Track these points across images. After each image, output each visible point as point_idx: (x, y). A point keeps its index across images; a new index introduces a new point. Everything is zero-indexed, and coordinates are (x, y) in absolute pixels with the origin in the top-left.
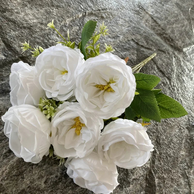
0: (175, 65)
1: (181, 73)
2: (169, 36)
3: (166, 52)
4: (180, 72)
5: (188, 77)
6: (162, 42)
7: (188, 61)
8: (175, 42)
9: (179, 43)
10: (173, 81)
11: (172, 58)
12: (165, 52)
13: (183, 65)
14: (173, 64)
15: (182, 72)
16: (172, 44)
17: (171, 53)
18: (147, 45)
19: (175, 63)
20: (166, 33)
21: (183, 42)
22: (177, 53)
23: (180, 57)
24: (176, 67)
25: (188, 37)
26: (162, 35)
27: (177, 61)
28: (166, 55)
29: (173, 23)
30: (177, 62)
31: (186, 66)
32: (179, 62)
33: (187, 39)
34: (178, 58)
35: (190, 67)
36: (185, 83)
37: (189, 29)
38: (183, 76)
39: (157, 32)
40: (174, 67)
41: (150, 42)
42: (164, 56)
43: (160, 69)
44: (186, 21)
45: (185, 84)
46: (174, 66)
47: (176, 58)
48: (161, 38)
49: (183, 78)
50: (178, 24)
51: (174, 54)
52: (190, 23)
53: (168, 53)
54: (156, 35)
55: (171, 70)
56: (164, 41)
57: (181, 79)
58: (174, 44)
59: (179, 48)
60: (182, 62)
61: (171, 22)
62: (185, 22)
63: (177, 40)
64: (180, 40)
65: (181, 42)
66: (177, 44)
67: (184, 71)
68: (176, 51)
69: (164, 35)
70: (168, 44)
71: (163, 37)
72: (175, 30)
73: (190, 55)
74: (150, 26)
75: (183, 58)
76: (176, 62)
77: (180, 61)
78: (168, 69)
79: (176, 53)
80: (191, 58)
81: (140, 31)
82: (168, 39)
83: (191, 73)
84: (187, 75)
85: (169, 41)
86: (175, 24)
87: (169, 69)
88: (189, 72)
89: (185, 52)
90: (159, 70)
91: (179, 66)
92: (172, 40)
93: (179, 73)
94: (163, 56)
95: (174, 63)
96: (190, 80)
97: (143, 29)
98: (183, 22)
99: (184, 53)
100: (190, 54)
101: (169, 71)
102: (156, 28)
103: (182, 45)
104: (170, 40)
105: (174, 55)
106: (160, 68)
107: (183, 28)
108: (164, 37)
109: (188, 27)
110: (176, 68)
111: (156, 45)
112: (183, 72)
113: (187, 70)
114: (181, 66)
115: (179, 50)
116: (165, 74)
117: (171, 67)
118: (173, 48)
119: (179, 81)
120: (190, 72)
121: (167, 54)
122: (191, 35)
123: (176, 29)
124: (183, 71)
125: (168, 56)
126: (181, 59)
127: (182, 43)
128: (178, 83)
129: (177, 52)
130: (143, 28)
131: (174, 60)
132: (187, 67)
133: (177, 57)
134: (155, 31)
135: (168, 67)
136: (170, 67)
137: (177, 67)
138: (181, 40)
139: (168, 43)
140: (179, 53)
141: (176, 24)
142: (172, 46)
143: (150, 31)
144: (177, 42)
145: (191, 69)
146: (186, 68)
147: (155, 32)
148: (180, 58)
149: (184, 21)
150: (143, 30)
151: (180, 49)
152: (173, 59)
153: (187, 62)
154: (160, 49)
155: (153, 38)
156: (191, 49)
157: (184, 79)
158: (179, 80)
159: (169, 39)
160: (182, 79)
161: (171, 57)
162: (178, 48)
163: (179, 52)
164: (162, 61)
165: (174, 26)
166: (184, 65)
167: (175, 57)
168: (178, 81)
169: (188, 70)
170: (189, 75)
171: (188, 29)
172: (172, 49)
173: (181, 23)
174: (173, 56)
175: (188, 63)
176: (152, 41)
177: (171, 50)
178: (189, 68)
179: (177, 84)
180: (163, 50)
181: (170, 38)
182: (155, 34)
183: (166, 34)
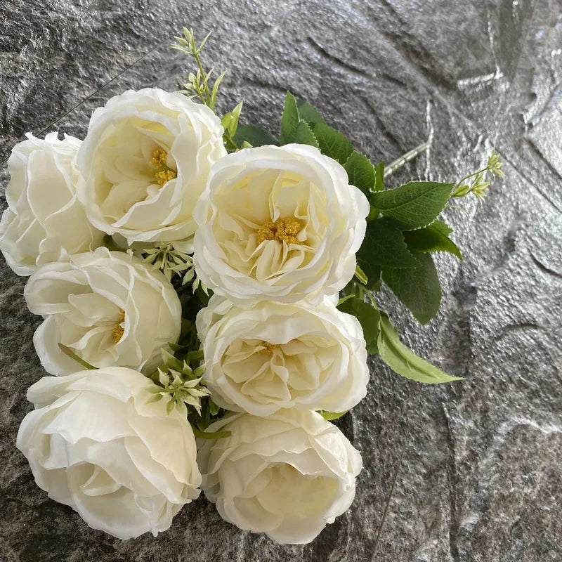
0: (431, 124)
1: (446, 147)
2: (420, 43)
3: (408, 85)
4: (443, 144)
5: (467, 160)
6: (398, 56)
7: (470, 117)
8: (437, 62)
9: (447, 65)
10: (422, 166)
11: (424, 102)
12: (405, 85)
13: (454, 126)
14: (426, 118)
15: (452, 145)
16: (427, 66)
17: (422, 90)
18: (353, 60)
19: (432, 118)
20: (409, 33)
21: (458, 64)
22: (440, 93)
23: (449, 102)
24: (435, 131)
25: (474, 53)
26: (398, 36)
27: (439, 113)
28: (405, 92)
29: (434, 11)
30: (438, 115)
31: (464, 128)
32: (444, 115)
33: (472, 56)
34: (442, 107)
35: (474, 134)
36: (458, 175)
37: (479, 31)
38: (453, 155)
39: (386, 30)
40: (426, 128)
41: (361, 51)
42: (400, 95)
43: (387, 130)
44: (472, 8)
45: (456, 176)
46: (428, 125)
47: (436, 105)
48: (396, 47)
49: (453, 160)
50: (448, 13)
51: (431, 93)
52: (483, 15)
53: (414, 89)
54: (382, 37)
55: (419, 134)
56: (405, 56)
57: (446, 161)
58: (433, 66)
59: (447, 78)
60: (453, 119)
61: (429, 6)
62: (470, 10)
63: (442, 57)
64: (450, 58)
65: (452, 64)
66: (442, 66)
67: (457, 142)
68: (437, 85)
69: (406, 40)
70: (416, 64)
71: (400, 43)
72: (439, 29)
73: (476, 100)
74: (367, 10)
75: (457, 107)
76: (434, 115)
77: (447, 113)
78: (411, 132)
79: (437, 93)
80: (480, 110)
81: (335, 19)
82: (414, 52)
83: (475, 150)
84: (465, 152)
85: (417, 55)
86: (438, 13)
87: (413, 133)
88: (469, 145)
89: (464, 92)
90: (385, 132)
91: (444, 127)
92: (428, 55)
93: (442, 147)
94: (397, 94)
95: (428, 118)
96: (473, 167)
97: (344, 16)
98: (464, 10)
99: (460, 94)
100: (477, 98)
101: (414, 137)
102: (381, 16)
103: (456, 72)
104: (422, 54)
105: (430, 97)
106: (386, 126)
107: (463, 26)
108: (405, 45)
109: (477, 25)
110: (432, 131)
111: (380, 62)
112: (454, 145)
113: (464, 139)
114: (448, 128)
115: (447, 84)
116: (401, 145)
117: (419, 127)
118: (430, 78)
119: (440, 166)
120: (473, 146)
121: (409, 90)
122: (484, 49)
123: (441, 27)
124: (453, 142)
125: (414, 98)
126: (451, 109)
127: (455, 67)
128: (436, 173)
129: (440, 88)
130: (345, 12)
131: (428, 108)
132: (466, 131)
133: (439, 103)
134: (378, 25)
135: (410, 126)
136: (416, 127)
137: (437, 130)
138: (454, 58)
139: (416, 61)
140: (447, 94)
141: (442, 12)
142: (426, 72)
143: (365, 23)
144: (442, 61)
145: (476, 140)
146: (463, 135)
147: (378, 29)
148: (449, 106)
149: (466, 8)
150: (343, 18)
151: (447, 82)
152: (426, 107)
153: (466, 120)
154: (391, 75)
155: (371, 42)
156: (480, 85)
157: (456, 164)
158: (441, 164)
159: (419, 50)
160: (449, 163)
161: (421, 100)
162: (443, 78)
163: (445, 90)
164: (392, 109)
165: (436, 18)
166: (459, 126)
167: (432, 102)
168: (437, 168)
169: (469, 140)
170: (469, 154)
171: (476, 30)
172: (427, 79)
173: (457, 12)
174: (428, 98)
175: (469, 123)
176: (368, 51)
177: (421, 80)
178: (471, 136)
179: (434, 177)
180: (400, 80)
181: (423, 48)
182: (378, 34)
183: (411, 37)
